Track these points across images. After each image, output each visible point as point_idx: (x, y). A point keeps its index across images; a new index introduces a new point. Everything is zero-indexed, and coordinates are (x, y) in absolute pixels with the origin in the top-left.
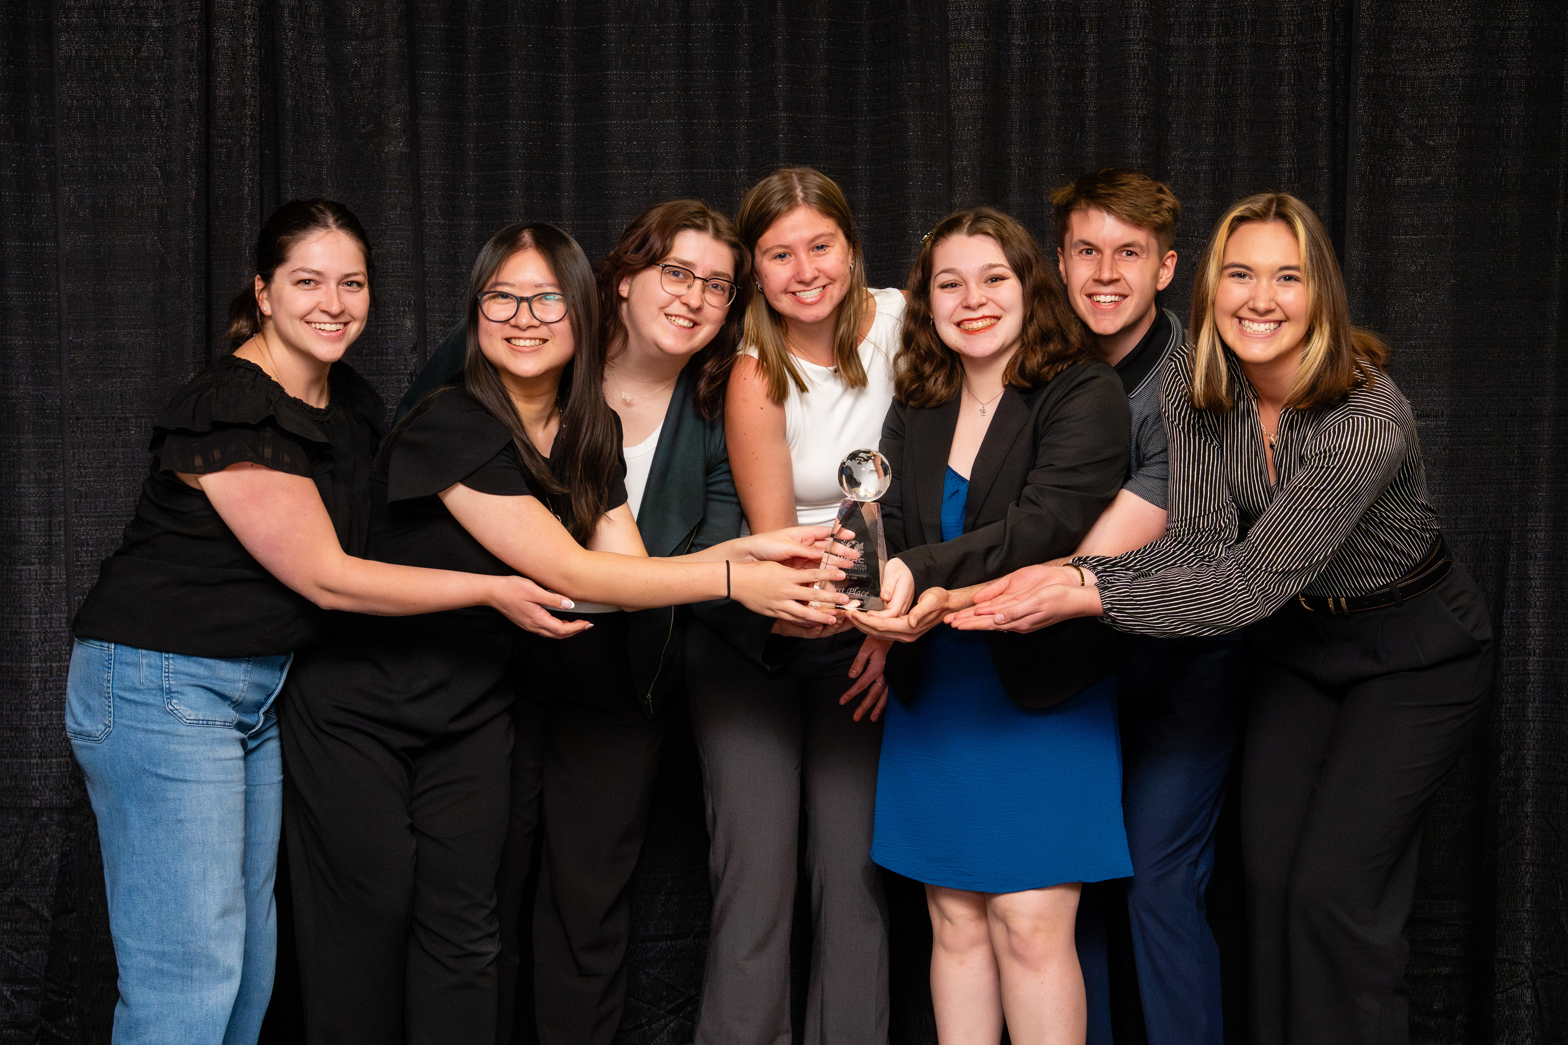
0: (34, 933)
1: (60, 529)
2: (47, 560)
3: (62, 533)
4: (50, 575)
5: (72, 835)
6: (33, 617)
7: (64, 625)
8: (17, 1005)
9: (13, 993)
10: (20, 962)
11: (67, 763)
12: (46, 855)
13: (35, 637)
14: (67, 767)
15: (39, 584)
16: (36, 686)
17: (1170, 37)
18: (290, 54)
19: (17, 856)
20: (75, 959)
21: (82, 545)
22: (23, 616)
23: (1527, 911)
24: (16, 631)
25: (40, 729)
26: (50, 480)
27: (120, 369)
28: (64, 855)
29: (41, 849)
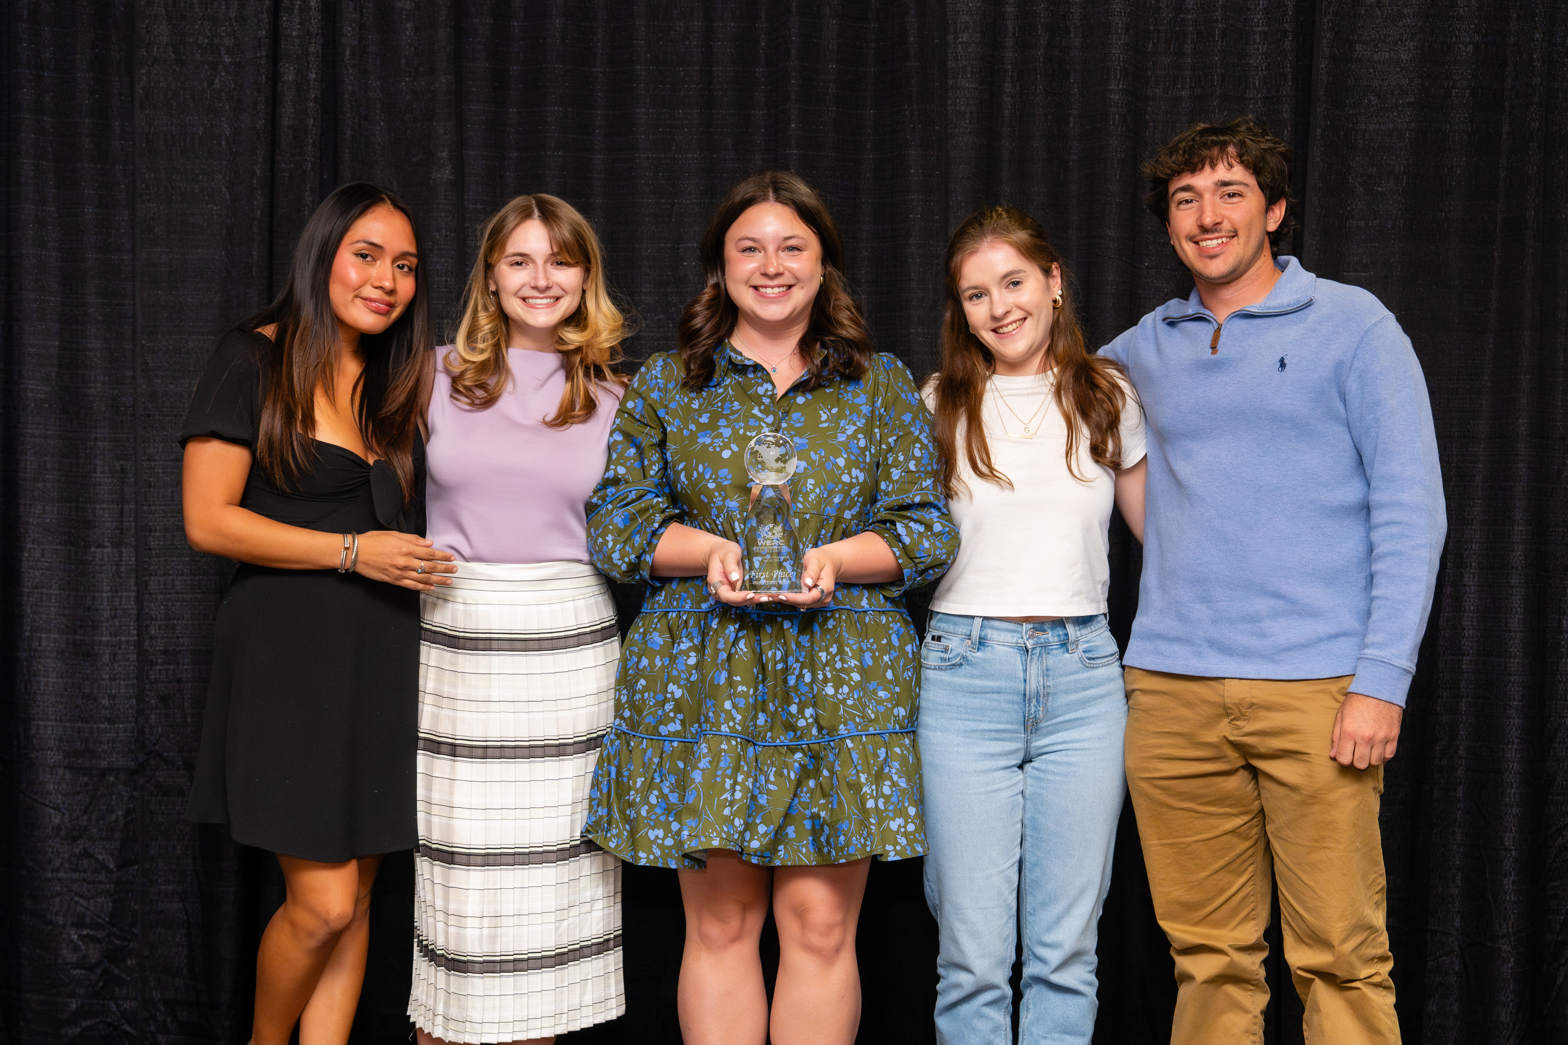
0: (101, 882)
1: (130, 516)
2: (118, 543)
3: (132, 519)
4: (121, 557)
5: (135, 794)
6: (105, 595)
7: (132, 603)
8: (83, 947)
9: (81, 937)
10: (87, 909)
11: (133, 728)
12: (113, 811)
13: (107, 614)
14: (133, 732)
15: (111, 565)
16: (106, 658)
17: (1147, 88)
18: (350, 88)
19: (86, 812)
20: (136, 907)
21: (150, 531)
22: (97, 594)
23: (1457, 887)
24: (89, 608)
25: (109, 697)
26: (123, 471)
27: (189, 371)
28: (127, 813)
29: (108, 806)
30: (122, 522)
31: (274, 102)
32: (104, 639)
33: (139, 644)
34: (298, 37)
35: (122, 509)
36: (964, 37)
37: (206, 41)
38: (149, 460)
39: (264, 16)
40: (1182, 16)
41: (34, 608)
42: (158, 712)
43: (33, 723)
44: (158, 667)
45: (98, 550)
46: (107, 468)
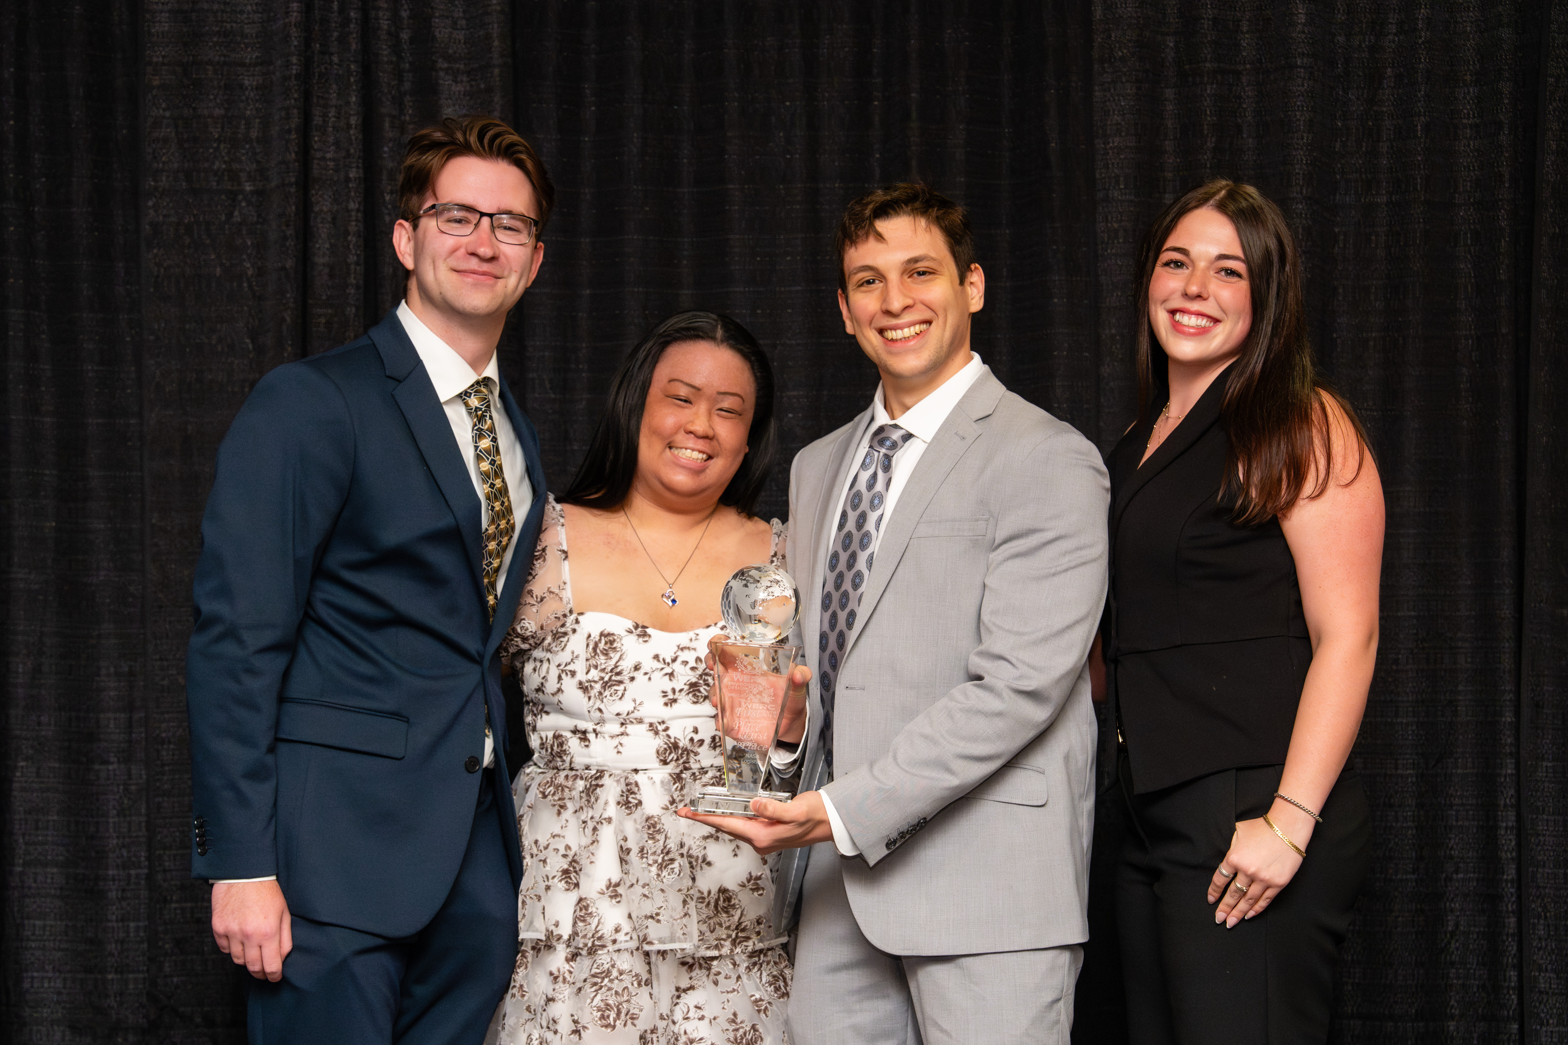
30: (131, 733)
31: (306, 235)
32: (111, 872)
33: (149, 877)
34: (333, 160)
35: (131, 717)
36: (1116, 141)
37: (224, 166)
38: (161, 659)
39: (293, 136)
40: (1375, 108)
41: (27, 838)
42: (174, 958)
43: (25, 975)
44: (174, 905)
45: (102, 767)
46: (112, 670)
